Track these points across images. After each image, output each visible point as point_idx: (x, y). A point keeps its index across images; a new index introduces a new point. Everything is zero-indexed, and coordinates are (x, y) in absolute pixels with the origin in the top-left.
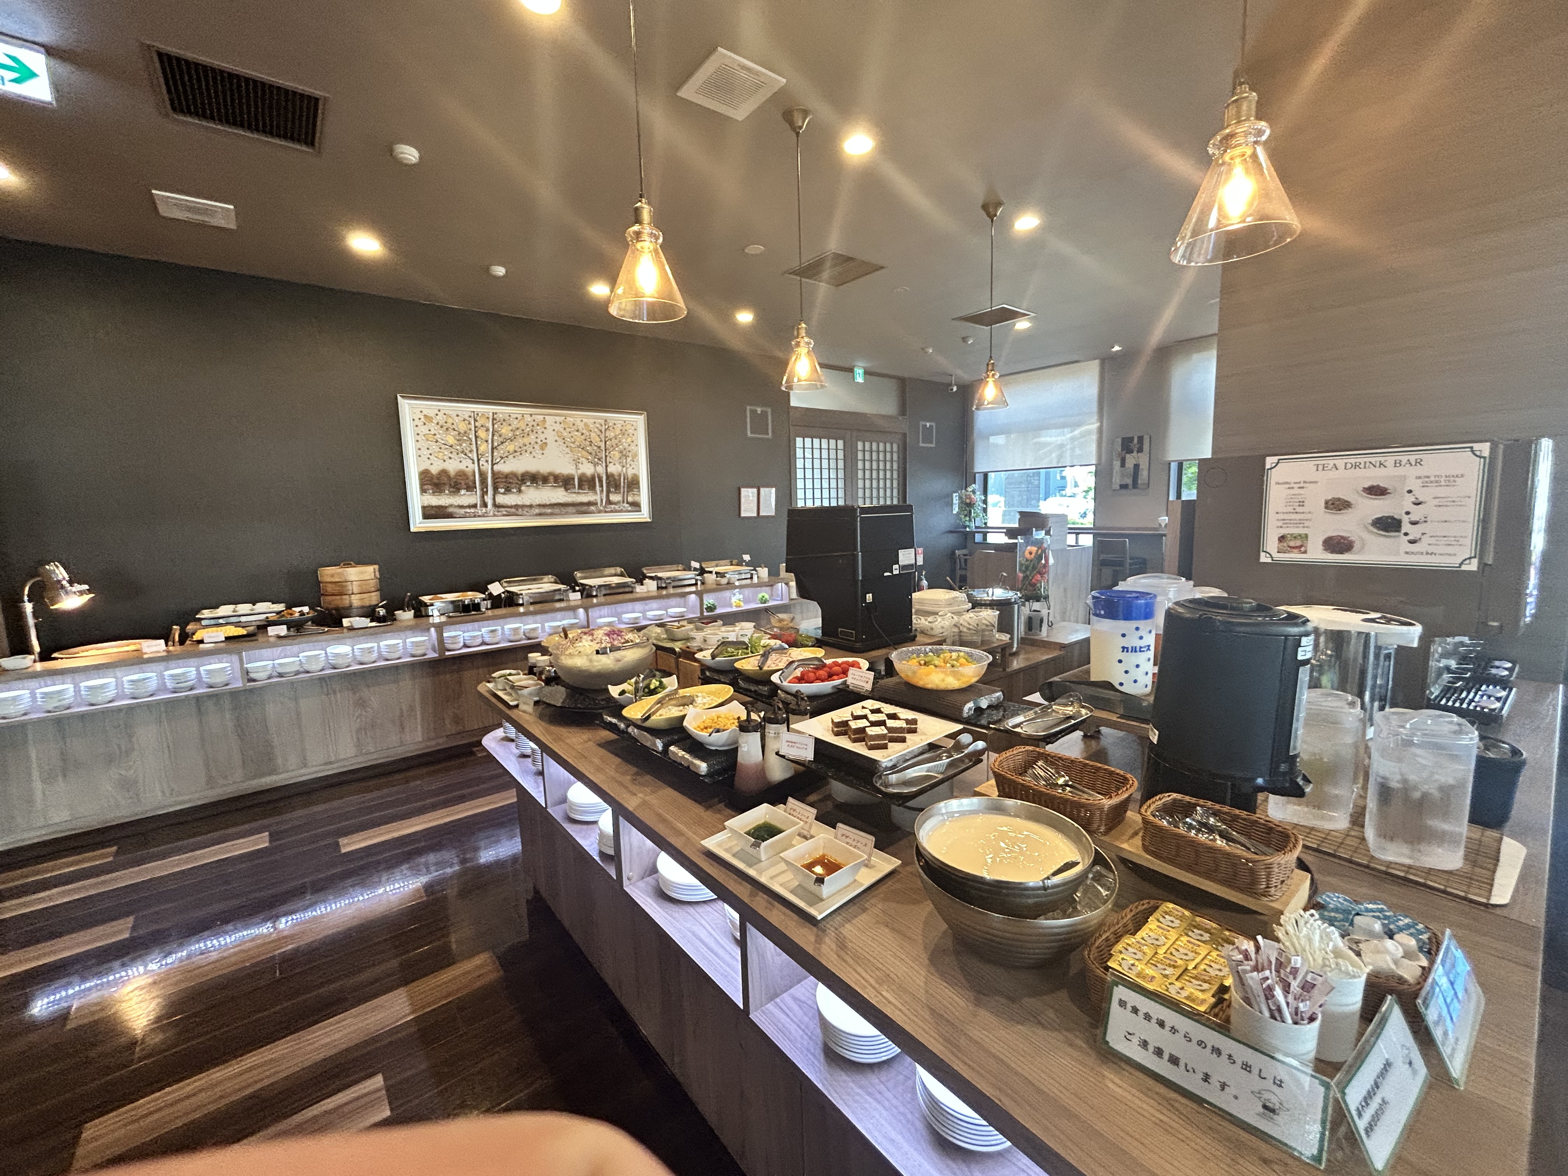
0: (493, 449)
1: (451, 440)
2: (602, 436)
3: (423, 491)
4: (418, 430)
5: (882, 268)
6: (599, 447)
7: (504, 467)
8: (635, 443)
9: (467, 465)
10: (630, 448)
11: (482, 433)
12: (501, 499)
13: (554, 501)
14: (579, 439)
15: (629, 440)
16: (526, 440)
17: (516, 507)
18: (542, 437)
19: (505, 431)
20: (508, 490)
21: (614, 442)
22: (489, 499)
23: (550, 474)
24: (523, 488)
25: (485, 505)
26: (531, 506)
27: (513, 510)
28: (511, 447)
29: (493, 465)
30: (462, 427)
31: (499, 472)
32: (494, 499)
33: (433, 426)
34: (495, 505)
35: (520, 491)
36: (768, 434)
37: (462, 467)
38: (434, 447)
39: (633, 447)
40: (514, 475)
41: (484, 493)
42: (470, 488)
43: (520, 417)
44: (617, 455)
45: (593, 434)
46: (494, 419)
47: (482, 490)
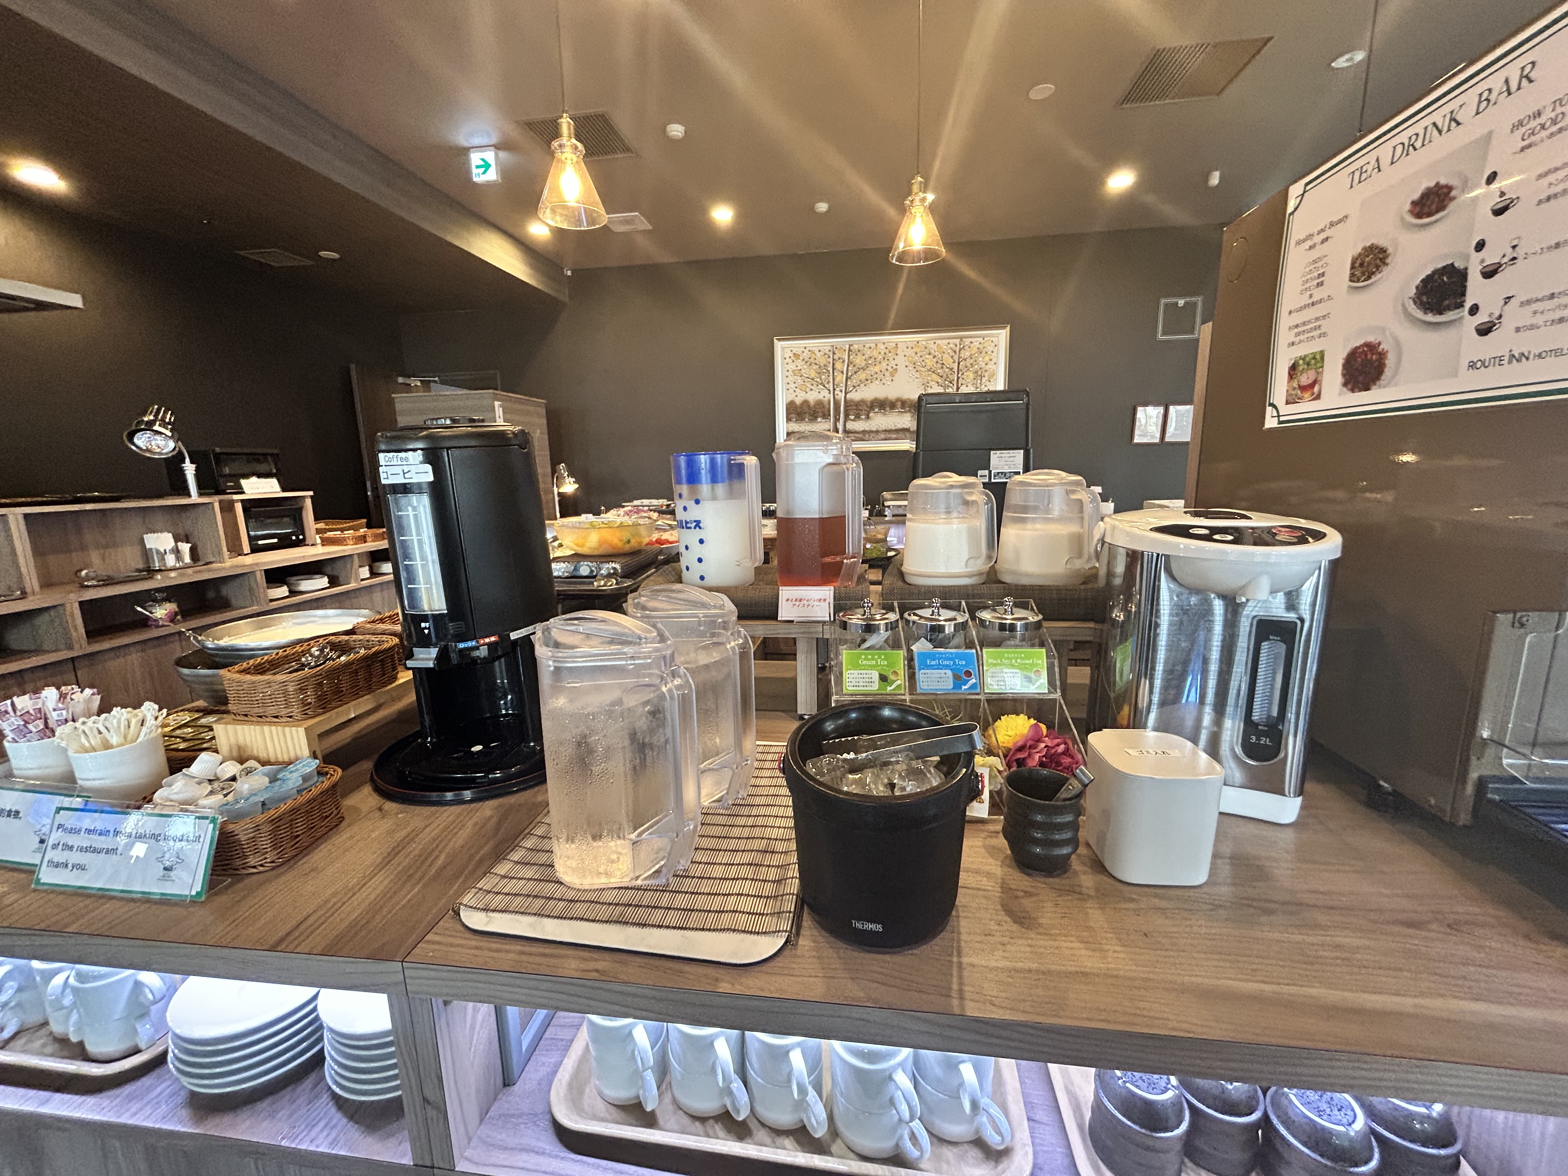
0: (847, 379)
1: (813, 374)
2: (956, 357)
3: (789, 419)
6: (951, 369)
7: (854, 396)
8: (994, 360)
9: (824, 395)
10: (987, 367)
11: (838, 366)
12: (850, 426)
13: (899, 426)
14: (930, 362)
15: (987, 358)
16: (877, 369)
17: (864, 432)
18: (893, 363)
19: (859, 361)
20: (858, 417)
21: (969, 362)
22: (840, 426)
23: (898, 400)
24: (871, 415)
25: (837, 431)
26: (877, 432)
27: (861, 436)
28: (862, 375)
29: (846, 393)
30: (822, 361)
31: (852, 401)
32: (845, 426)
33: (799, 363)
35: (868, 417)
37: (820, 397)
38: (800, 381)
39: (991, 366)
40: (863, 401)
41: (837, 420)
42: (826, 416)
43: (873, 345)
44: (971, 376)
45: (946, 356)
46: (850, 350)
47: (835, 417)
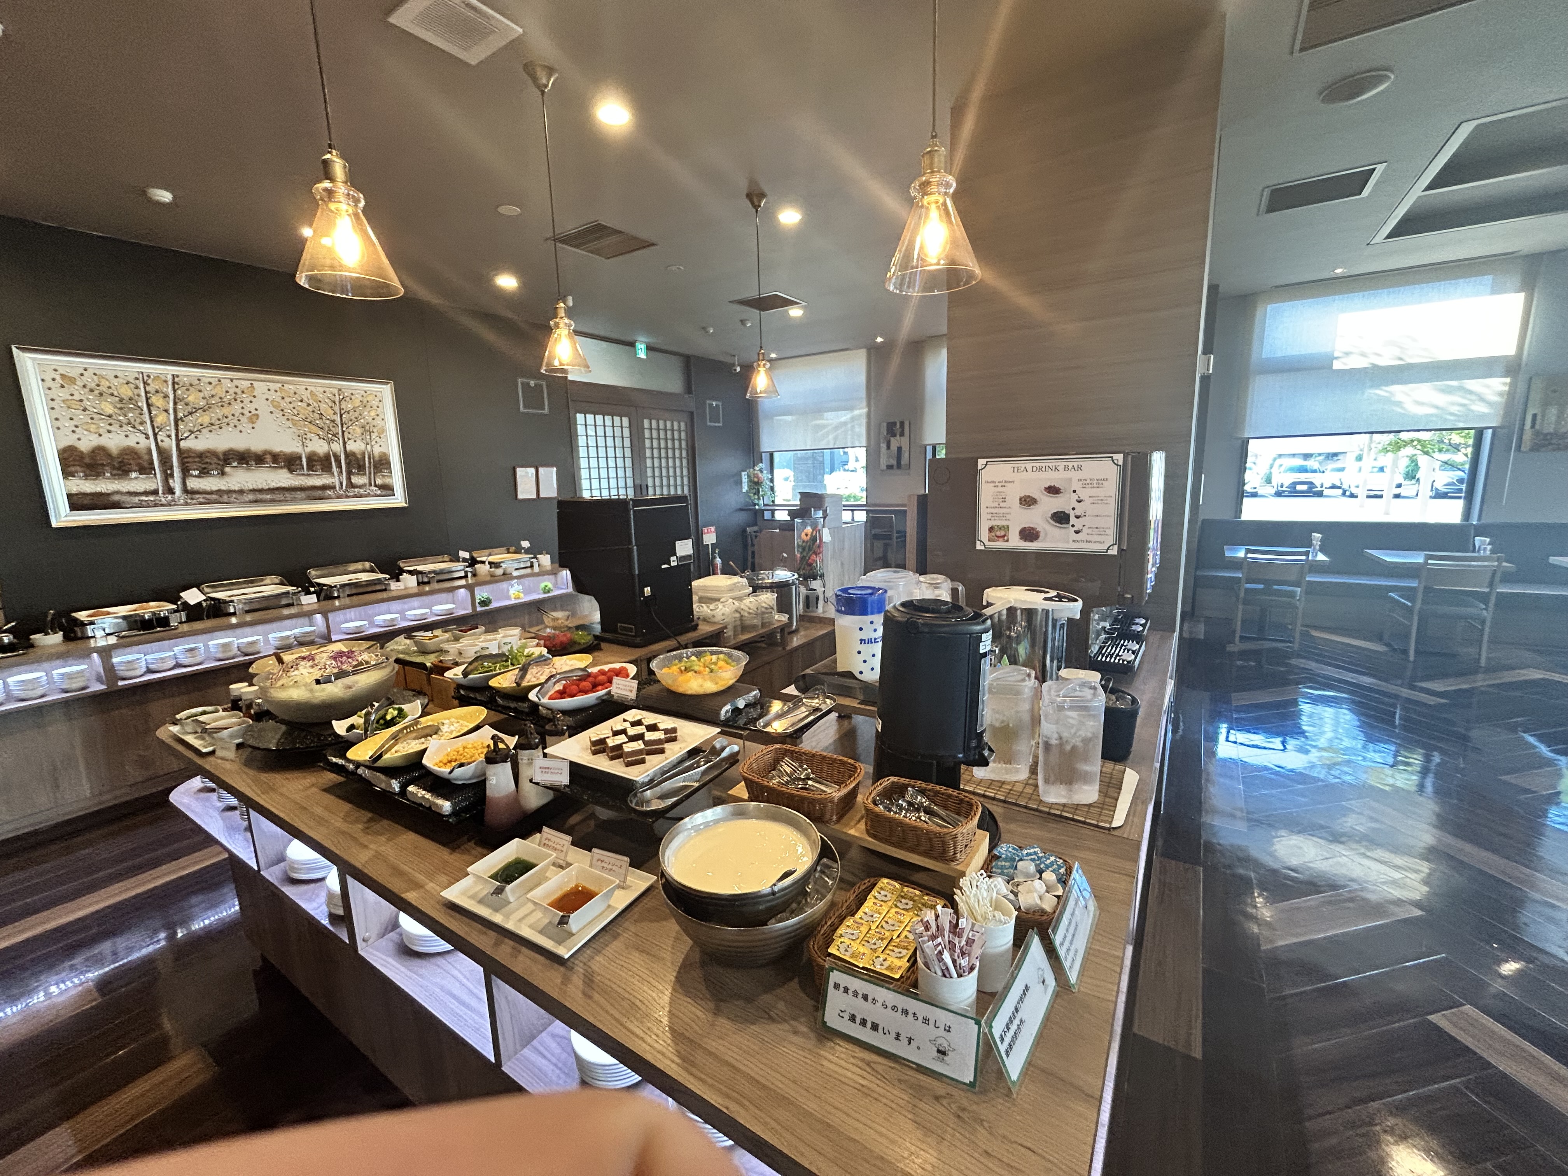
0: (177, 421)
1: (109, 409)
2: (337, 409)
3: (67, 473)
4: (52, 394)
5: (653, 245)
6: (333, 421)
7: (195, 444)
8: (381, 416)
9: (137, 441)
10: (374, 423)
11: (156, 400)
12: (193, 483)
13: (273, 485)
14: (305, 411)
15: (373, 414)
16: (226, 411)
17: (219, 492)
18: (252, 407)
19: (192, 398)
20: (204, 472)
21: (353, 415)
22: (176, 484)
23: (266, 452)
24: (227, 469)
25: (171, 491)
26: (241, 492)
27: (214, 497)
28: (205, 419)
29: (178, 441)
30: (126, 392)
31: (189, 450)
32: (184, 484)
33: (76, 389)
34: (186, 491)
35: (223, 473)
36: (543, 409)
37: (131, 442)
38: (81, 416)
39: (378, 421)
40: (213, 453)
41: (168, 476)
42: (146, 469)
43: (214, 381)
44: (359, 431)
45: (323, 406)
46: (174, 383)
47: (164, 472)
